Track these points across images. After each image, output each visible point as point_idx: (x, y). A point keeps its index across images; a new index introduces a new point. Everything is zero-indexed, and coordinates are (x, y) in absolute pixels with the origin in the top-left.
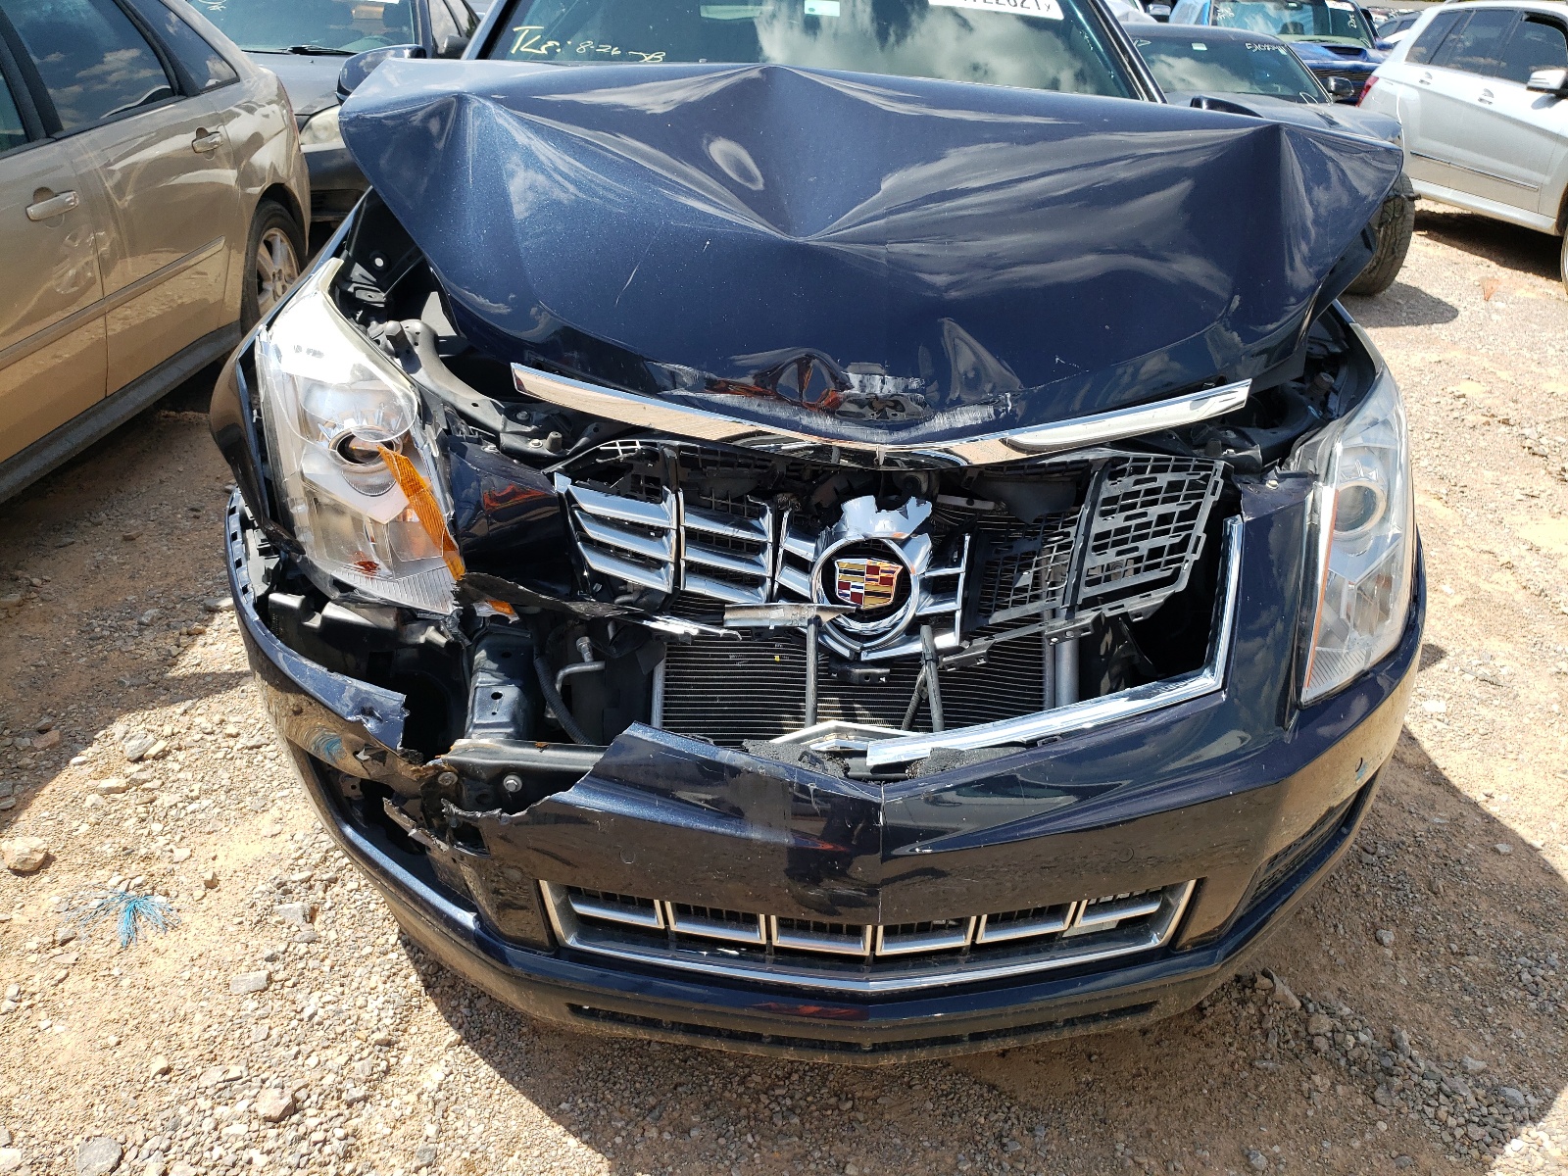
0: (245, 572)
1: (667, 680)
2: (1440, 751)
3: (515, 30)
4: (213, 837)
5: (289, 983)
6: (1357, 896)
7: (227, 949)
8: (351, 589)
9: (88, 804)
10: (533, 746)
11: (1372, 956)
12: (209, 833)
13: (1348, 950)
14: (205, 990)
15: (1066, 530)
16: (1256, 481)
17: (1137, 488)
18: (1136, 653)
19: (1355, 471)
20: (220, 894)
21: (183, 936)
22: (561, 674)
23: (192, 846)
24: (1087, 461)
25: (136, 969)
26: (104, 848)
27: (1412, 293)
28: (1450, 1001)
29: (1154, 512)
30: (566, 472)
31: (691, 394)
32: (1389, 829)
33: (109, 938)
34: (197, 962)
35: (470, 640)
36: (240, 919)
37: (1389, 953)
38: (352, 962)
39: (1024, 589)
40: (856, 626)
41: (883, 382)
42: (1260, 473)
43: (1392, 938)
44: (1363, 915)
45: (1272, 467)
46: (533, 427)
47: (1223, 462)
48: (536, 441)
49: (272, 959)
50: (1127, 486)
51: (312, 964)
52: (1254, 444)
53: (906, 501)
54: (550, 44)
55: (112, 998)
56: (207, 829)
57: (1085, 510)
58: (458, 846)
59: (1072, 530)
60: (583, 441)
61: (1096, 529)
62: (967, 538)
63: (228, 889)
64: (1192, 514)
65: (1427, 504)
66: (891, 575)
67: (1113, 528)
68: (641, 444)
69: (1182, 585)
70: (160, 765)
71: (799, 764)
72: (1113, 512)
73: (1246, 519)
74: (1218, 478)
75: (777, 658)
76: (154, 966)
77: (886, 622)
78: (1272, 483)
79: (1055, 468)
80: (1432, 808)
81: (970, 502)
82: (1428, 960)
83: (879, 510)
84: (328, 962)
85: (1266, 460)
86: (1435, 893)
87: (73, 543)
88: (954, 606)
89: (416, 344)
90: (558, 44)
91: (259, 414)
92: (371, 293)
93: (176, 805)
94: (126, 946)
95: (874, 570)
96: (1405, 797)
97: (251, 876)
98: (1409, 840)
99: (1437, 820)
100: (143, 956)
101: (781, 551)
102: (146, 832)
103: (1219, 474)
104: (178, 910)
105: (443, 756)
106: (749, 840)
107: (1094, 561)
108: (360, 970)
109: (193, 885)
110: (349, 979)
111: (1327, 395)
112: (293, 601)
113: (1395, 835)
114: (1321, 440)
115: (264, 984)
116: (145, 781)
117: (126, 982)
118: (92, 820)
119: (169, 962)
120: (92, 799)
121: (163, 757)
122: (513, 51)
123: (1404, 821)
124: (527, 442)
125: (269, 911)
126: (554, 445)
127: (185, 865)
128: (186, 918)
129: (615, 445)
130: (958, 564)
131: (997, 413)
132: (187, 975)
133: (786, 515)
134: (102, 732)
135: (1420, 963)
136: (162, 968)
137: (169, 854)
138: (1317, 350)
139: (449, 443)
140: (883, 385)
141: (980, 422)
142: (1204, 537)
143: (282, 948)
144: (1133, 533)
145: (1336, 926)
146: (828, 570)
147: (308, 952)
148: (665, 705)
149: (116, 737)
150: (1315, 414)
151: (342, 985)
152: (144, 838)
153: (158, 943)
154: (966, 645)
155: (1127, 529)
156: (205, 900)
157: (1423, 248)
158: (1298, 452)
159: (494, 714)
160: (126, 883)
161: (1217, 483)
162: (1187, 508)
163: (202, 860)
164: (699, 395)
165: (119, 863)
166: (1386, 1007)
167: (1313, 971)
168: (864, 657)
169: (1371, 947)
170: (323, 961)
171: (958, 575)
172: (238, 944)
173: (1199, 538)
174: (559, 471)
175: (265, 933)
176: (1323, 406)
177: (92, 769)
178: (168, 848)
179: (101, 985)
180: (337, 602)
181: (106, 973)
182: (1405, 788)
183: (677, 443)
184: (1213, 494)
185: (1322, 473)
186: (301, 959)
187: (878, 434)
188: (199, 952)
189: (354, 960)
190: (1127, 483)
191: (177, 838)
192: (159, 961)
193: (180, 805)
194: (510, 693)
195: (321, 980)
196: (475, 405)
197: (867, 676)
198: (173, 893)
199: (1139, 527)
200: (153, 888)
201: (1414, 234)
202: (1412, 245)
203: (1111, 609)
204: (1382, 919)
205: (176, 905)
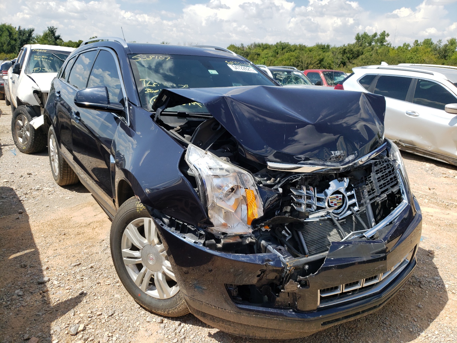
3: (140, 80)
8: (226, 234)
15: (369, 179)
22: (287, 240)
29: (387, 171)
35: (257, 239)
40: (337, 211)
41: (338, 152)
46: (266, 178)
48: (268, 181)
50: (379, 167)
54: (155, 84)
57: (373, 174)
59: (371, 179)
60: (279, 179)
61: (376, 177)
62: (353, 185)
66: (341, 197)
67: (380, 176)
72: (379, 173)
75: (321, 224)
77: (342, 209)
88: (355, 200)
95: (337, 197)
101: (316, 197)
131: (355, 156)
154: (360, 209)
159: (285, 254)
164: (306, 162)
168: (340, 218)
171: (353, 194)
174: (279, 187)
180: (223, 239)
183: (303, 174)
187: (339, 164)
194: (282, 248)
197: (342, 222)
199: (385, 175)
203: (388, 193)
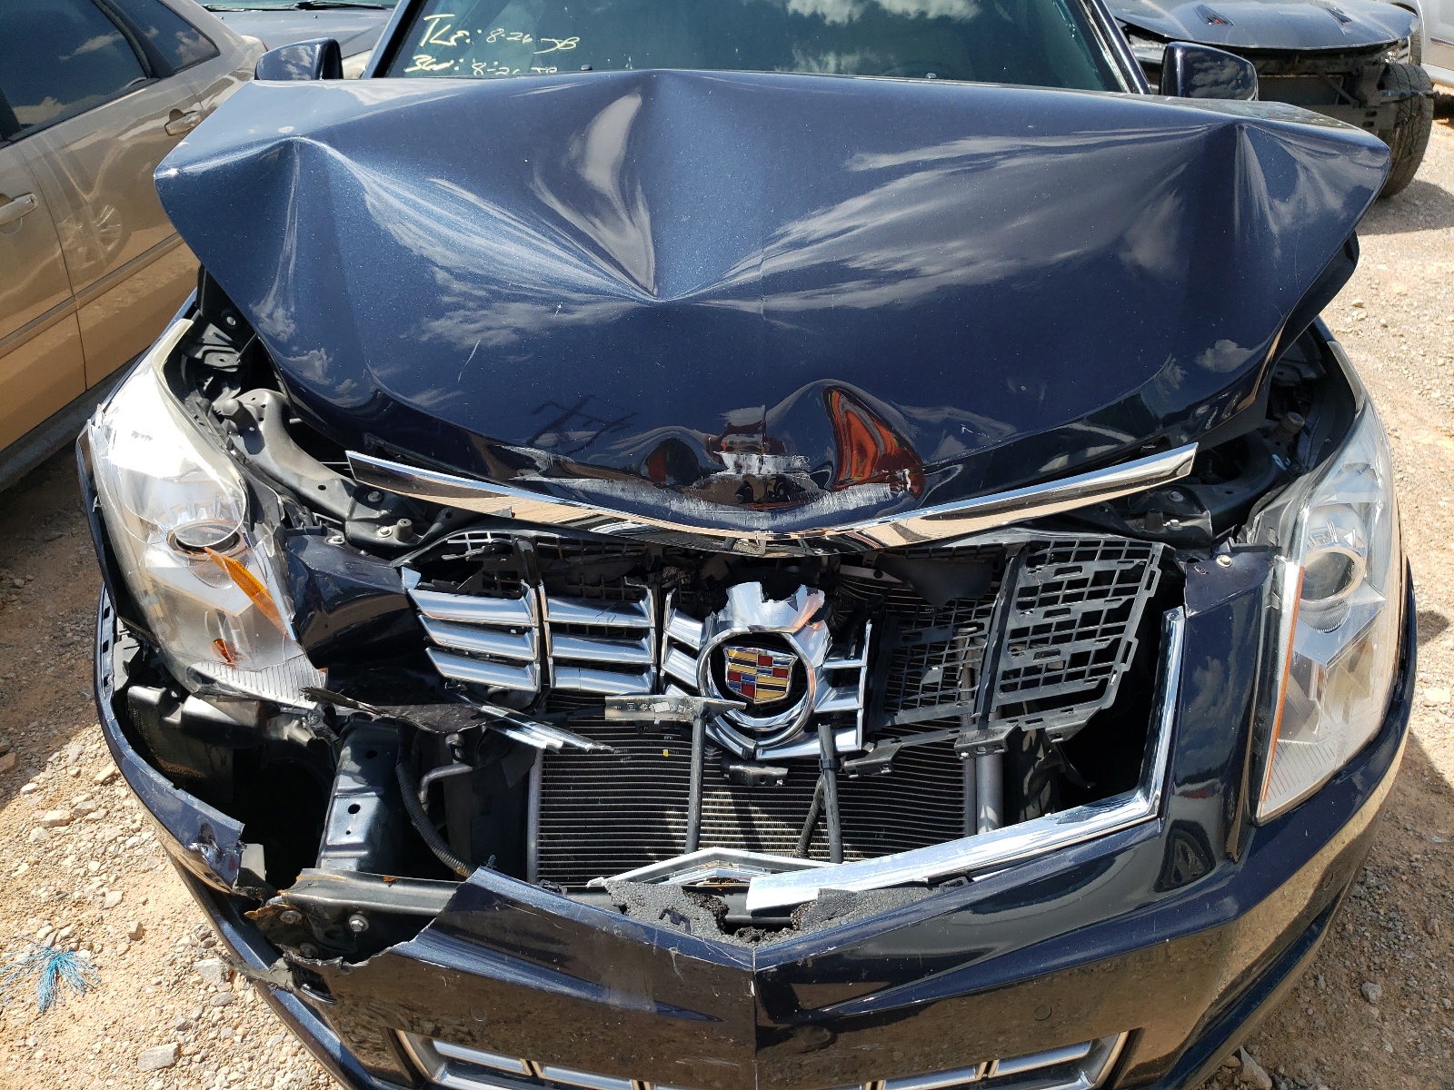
0: (109, 659)
1: (544, 780)
2: (1442, 751)
3: (426, 19)
4: (148, 876)
5: (197, 1058)
6: (1342, 938)
7: (141, 1015)
8: (212, 681)
9: (31, 838)
10: (381, 880)
11: (1355, 1015)
12: (144, 872)
13: (1329, 1009)
14: (113, 1066)
15: (979, 621)
16: (1205, 557)
17: (1059, 578)
18: (1062, 762)
19: (1327, 534)
20: (145, 947)
21: (101, 999)
22: (426, 779)
23: (125, 888)
24: (1001, 545)
25: (51, 1038)
26: (39, 892)
27: (1431, 192)
28: (1440, 1074)
29: (1080, 607)
30: (414, 565)
31: (545, 480)
32: (1381, 850)
33: (29, 1001)
34: (111, 1032)
35: (338, 735)
36: (160, 978)
37: (1375, 1012)
38: (265, 1030)
39: (932, 687)
40: (748, 721)
41: (761, 461)
42: (1210, 546)
43: (1380, 993)
44: (1348, 963)
45: (1225, 539)
46: (384, 512)
47: (1163, 545)
48: (385, 529)
49: (184, 1028)
50: (1047, 576)
51: (226, 1031)
52: (1203, 510)
53: (795, 590)
54: (460, 34)
55: (24, 1073)
56: (143, 868)
57: (999, 602)
58: (305, 989)
59: (986, 621)
60: (435, 527)
61: (1012, 624)
62: (869, 627)
63: (152, 941)
64: (1123, 613)
65: (1439, 443)
66: (785, 667)
67: (1031, 625)
68: (493, 536)
69: (1109, 700)
70: (106, 791)
71: (659, 922)
72: (1031, 605)
73: (1190, 614)
74: (1155, 567)
75: (666, 753)
76: (69, 1034)
77: (780, 719)
78: (1223, 560)
79: (964, 552)
80: (1431, 822)
81: (878, 574)
82: (1418, 1020)
83: (766, 600)
84: (240, 1030)
85: (1217, 529)
86: (1430, 934)
87: (61, 536)
88: (855, 703)
89: (261, 419)
90: (467, 34)
91: (98, 502)
92: (224, 356)
93: (115, 839)
94: (45, 1010)
95: (766, 660)
96: (1400, 809)
97: (178, 924)
98: (1403, 865)
99: (1436, 839)
100: (59, 1023)
101: (665, 638)
102: (82, 872)
103: (1157, 561)
104: (100, 968)
105: (284, 893)
106: (605, 1007)
107: (1009, 662)
108: (272, 1038)
109: (119, 936)
110: (260, 1050)
111: (1297, 437)
112: (151, 694)
113: (1388, 859)
114: (1285, 505)
115: (170, 1060)
116: (90, 811)
117: (39, 1054)
118: (32, 859)
119: (84, 1030)
120: (36, 832)
121: (112, 782)
122: (422, 44)
123: (1398, 841)
124: (375, 530)
125: (189, 969)
126: (403, 534)
127: (115, 911)
128: (106, 976)
129: (463, 537)
130: (858, 656)
131: (894, 492)
132: (98, 1047)
133: (669, 598)
134: (57, 754)
135: (1408, 1024)
136: (77, 1036)
137: (101, 898)
138: (1288, 376)
139: (288, 536)
140: (762, 466)
141: (875, 502)
142: (1135, 642)
143: (195, 1014)
144: (1053, 633)
145: (1316, 978)
146: (717, 657)
147: (222, 1018)
148: (543, 809)
149: (70, 760)
150: (1280, 464)
151: (251, 1059)
152: (79, 880)
153: (77, 1008)
154: (870, 748)
155: (1047, 628)
156: (127, 955)
157: (1443, 138)
158: (1257, 518)
159: (348, 833)
160: (53, 935)
161: (1152, 574)
162: (1116, 605)
163: (133, 905)
164: (554, 480)
165: (50, 911)
166: (1368, 1081)
167: (1288, 1036)
168: (760, 756)
169: (1355, 1005)
170: (235, 1028)
171: (859, 669)
172: (153, 1008)
173: (1129, 644)
174: (406, 566)
175: (182, 995)
176: (1292, 452)
177: (41, 798)
178: (102, 890)
179: (16, 1056)
180: (199, 695)
181: (22, 1043)
182: (1401, 798)
183: (533, 533)
184: (1148, 587)
185: (1285, 546)
186: (214, 1026)
187: (758, 519)
188: (113, 1019)
189: (267, 1027)
190: (1044, 573)
191: (112, 879)
192: (75, 1029)
193: (120, 839)
194: (369, 804)
195: (230, 1053)
196: (322, 488)
197: (763, 777)
198: (97, 947)
199: (1060, 626)
200: (80, 941)
201: (1434, 123)
202: (1432, 136)
203: (1028, 722)
204: (1369, 967)
205: (98, 961)
